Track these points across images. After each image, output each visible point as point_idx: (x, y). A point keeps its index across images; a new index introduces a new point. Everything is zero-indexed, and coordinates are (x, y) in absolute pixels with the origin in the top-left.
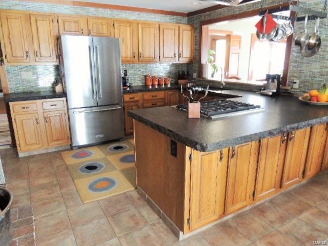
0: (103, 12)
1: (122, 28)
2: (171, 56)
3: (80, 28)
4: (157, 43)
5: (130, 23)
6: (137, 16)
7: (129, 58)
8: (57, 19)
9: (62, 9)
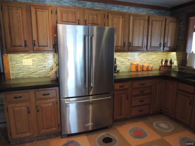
0: (98, 5)
1: (116, 20)
2: (157, 46)
3: (76, 19)
4: (146, 34)
5: (123, 15)
6: (127, 9)
7: (119, 48)
8: (56, 10)
9: (62, 2)
